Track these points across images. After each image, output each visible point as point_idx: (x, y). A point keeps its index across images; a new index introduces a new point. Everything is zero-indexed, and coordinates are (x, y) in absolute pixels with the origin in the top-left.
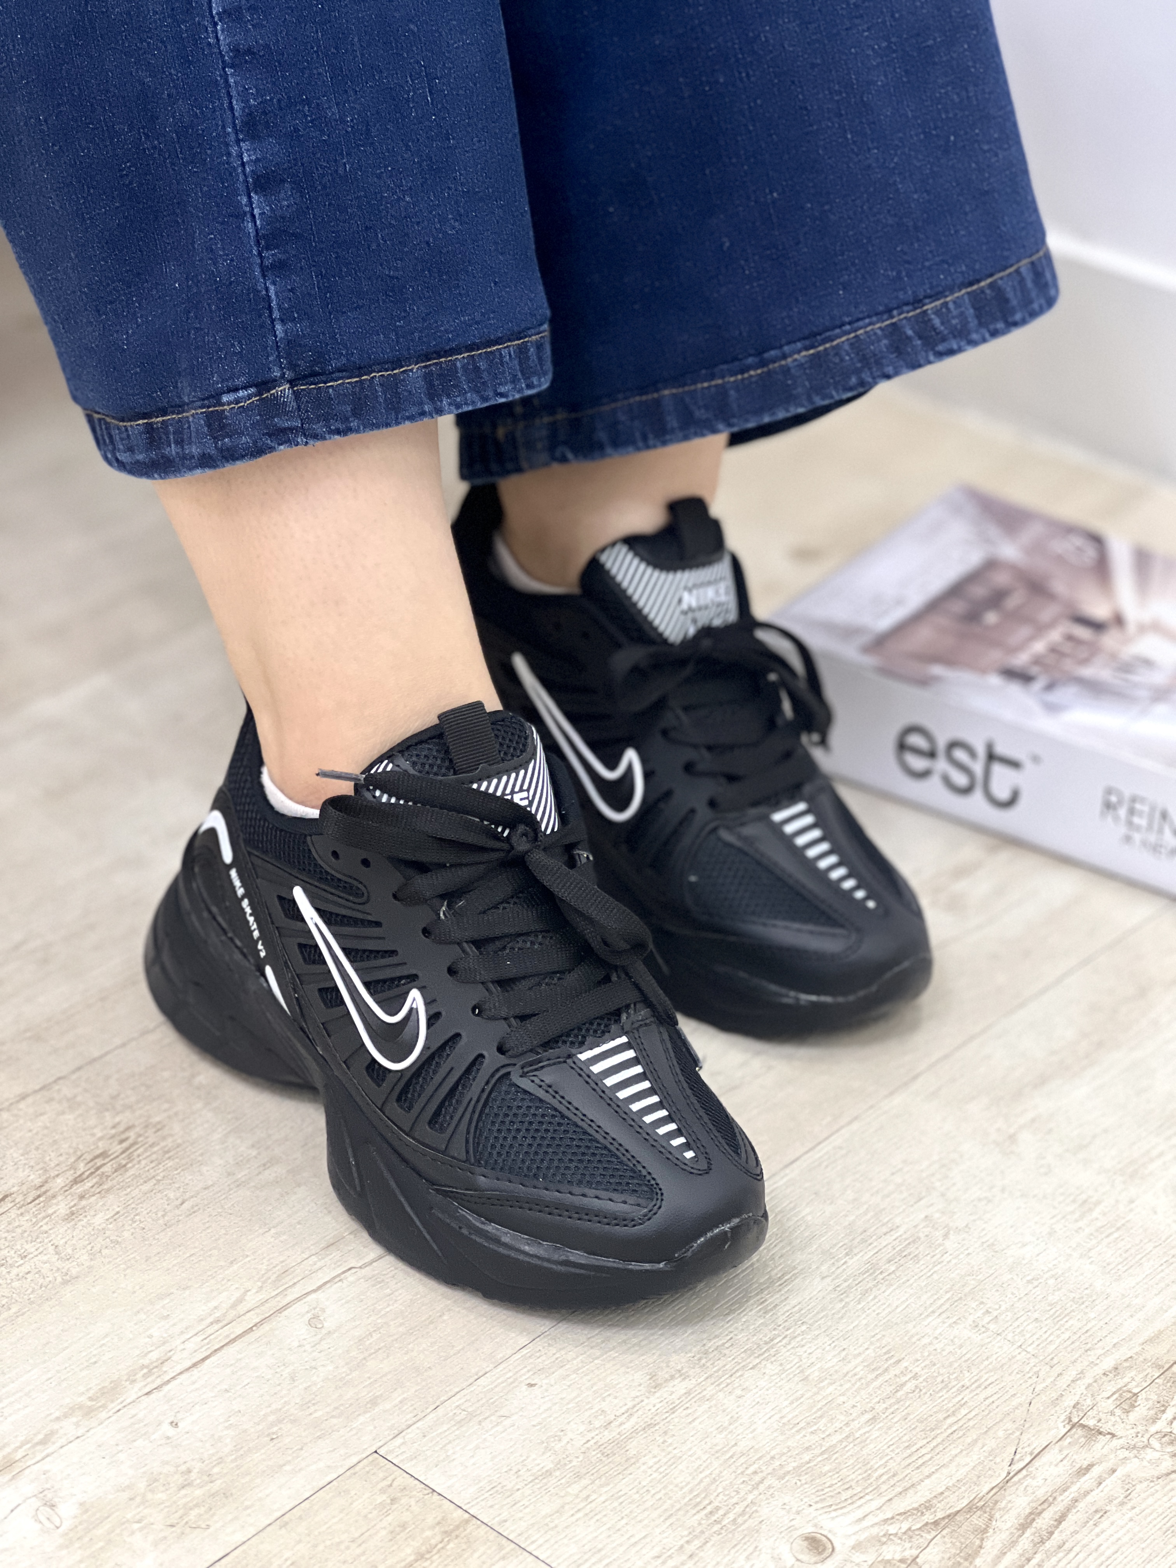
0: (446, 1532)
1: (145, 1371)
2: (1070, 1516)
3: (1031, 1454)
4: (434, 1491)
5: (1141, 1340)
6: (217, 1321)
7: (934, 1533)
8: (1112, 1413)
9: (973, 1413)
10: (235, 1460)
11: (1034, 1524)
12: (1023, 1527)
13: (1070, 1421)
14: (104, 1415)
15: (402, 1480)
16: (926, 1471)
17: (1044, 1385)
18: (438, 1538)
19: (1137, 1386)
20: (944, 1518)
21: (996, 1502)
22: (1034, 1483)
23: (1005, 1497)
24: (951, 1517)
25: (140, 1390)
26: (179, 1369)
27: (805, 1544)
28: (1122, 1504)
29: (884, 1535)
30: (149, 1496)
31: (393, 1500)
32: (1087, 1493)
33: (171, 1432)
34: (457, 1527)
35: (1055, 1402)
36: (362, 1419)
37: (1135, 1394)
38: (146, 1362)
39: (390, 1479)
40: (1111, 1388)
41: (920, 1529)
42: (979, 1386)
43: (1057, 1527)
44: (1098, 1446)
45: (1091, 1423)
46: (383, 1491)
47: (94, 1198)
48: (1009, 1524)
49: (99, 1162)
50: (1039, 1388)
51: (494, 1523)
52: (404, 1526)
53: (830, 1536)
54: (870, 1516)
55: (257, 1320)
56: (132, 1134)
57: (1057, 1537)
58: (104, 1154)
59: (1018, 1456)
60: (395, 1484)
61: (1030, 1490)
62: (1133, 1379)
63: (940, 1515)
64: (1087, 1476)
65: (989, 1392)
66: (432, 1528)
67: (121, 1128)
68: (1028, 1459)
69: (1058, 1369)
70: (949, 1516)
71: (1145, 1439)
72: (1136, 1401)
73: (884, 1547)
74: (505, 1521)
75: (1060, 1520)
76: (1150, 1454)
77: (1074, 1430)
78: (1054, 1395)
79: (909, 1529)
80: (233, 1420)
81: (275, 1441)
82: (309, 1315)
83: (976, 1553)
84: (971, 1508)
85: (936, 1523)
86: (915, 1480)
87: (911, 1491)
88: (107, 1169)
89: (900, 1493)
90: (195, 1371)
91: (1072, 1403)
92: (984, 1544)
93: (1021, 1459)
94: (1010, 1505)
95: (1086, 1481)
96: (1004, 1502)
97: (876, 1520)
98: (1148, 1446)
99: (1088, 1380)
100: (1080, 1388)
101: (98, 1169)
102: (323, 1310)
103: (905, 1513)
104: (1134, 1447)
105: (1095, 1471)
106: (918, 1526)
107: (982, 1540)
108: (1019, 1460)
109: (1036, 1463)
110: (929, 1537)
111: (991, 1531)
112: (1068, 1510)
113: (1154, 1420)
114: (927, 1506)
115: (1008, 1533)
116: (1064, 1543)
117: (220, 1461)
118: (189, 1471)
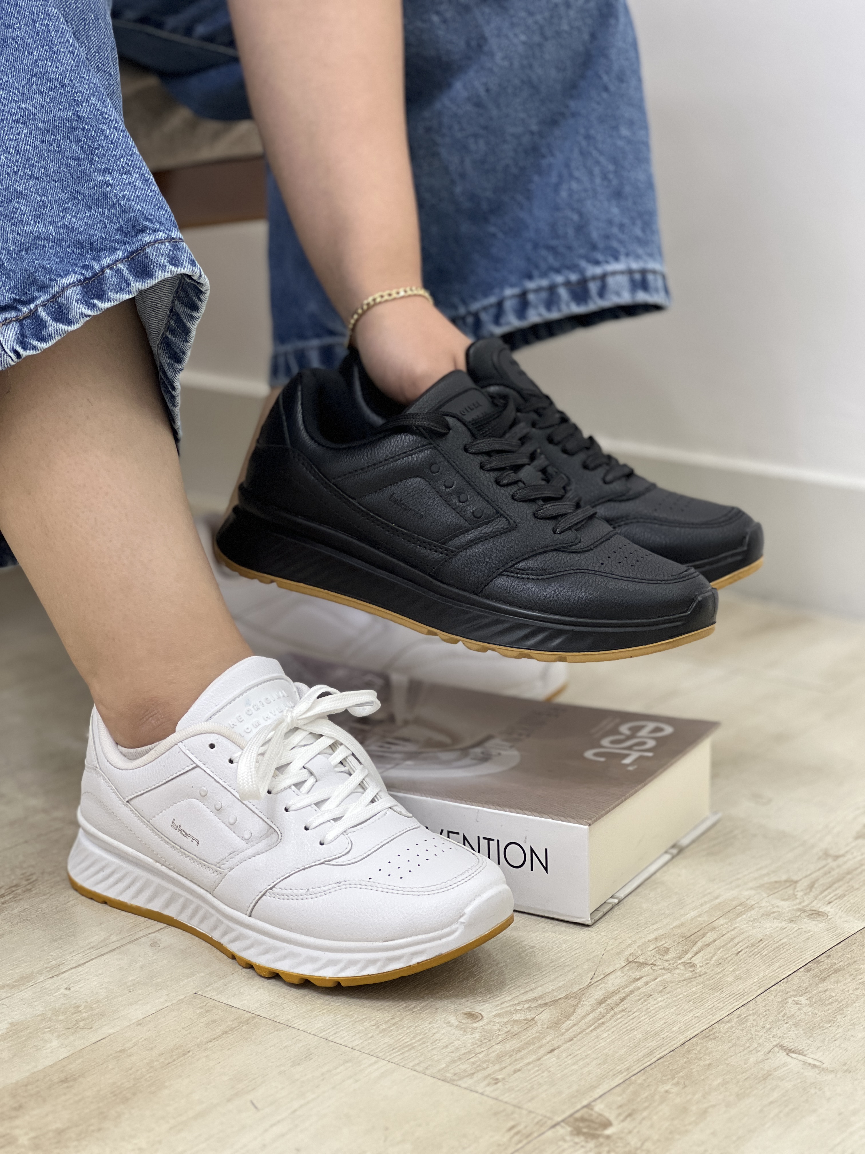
0: (241, 1022)
1: (48, 969)
2: (629, 998)
3: (604, 974)
4: (232, 1006)
5: (671, 927)
6: (93, 947)
7: (544, 1008)
8: (654, 956)
9: (568, 960)
10: (107, 1000)
11: (607, 1002)
12: (601, 1003)
13: (628, 960)
14: (23, 988)
15: (212, 1003)
16: (540, 984)
17: (612, 947)
18: (237, 1025)
19: (670, 945)
20: (550, 1002)
21: (583, 994)
22: (606, 985)
23: (588, 992)
24: (555, 1001)
25: (46, 976)
26: (69, 967)
27: (466, 1016)
28: (661, 992)
29: (514, 1010)
30: (54, 1018)
31: (207, 1012)
32: (639, 988)
33: (67, 992)
34: (248, 1020)
35: (618, 954)
36: (186, 981)
37: (669, 949)
38: (49, 965)
39: (205, 1003)
40: (652, 947)
41: (536, 1007)
42: (570, 950)
43: (621, 1002)
44: (647, 969)
45: (641, 961)
46: (199, 1008)
47: (11, 904)
48: (591, 1003)
49: (14, 889)
50: (608, 949)
51: (271, 1017)
52: (214, 1021)
53: (480, 1012)
54: (505, 1003)
55: (118, 946)
56: (34, 878)
57: (621, 1007)
58: (16, 886)
59: (595, 976)
60: (208, 1005)
61: (603, 989)
62: (666, 943)
63: (547, 1001)
64: (639, 981)
65: (577, 951)
66: (233, 1021)
67: (28, 874)
68: (602, 976)
69: (621, 940)
70: (553, 1001)
71: (675, 965)
72: (668, 951)
73: (514, 1015)
74: (278, 1016)
75: (623, 999)
76: (677, 971)
77: (630, 964)
78: (618, 951)
79: (530, 1007)
80: (104, 985)
81: (132, 993)
82: (151, 942)
83: (572, 1014)
84: (566, 997)
85: (546, 1004)
86: (531, 988)
87: (531, 992)
88: (19, 891)
89: (523, 993)
90: (80, 967)
91: (629, 953)
92: (576, 1010)
93: (598, 976)
94: (591, 995)
95: (639, 984)
96: (588, 994)
97: (509, 1004)
98: (677, 968)
99: (639, 943)
100: (635, 946)
101: (13, 891)
102: (160, 940)
103: (526, 1001)
104: (668, 969)
105: (645, 979)
106: (535, 1006)
107: (575, 1009)
108: (597, 977)
109: (607, 978)
110: (542, 1010)
111: (580, 1006)
112: (628, 996)
113: (680, 958)
114: (540, 997)
115: (590, 1006)
116: (626, 1009)
117: (98, 1002)
118: (78, 1007)
